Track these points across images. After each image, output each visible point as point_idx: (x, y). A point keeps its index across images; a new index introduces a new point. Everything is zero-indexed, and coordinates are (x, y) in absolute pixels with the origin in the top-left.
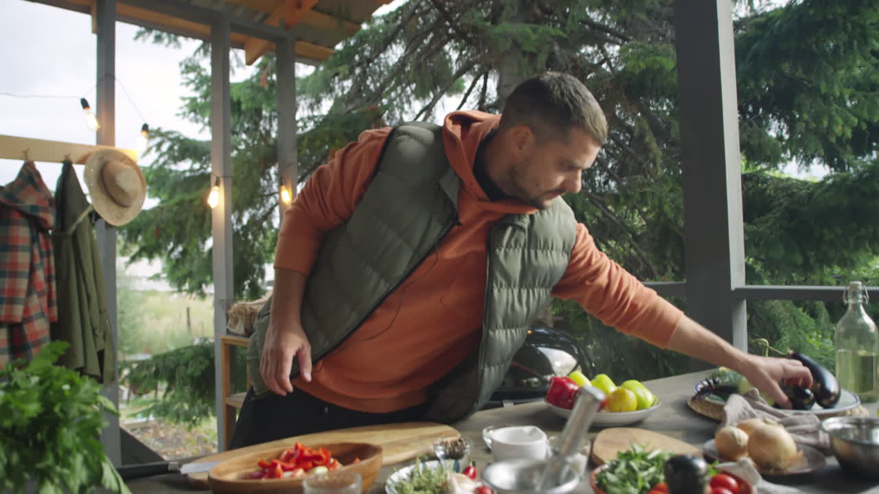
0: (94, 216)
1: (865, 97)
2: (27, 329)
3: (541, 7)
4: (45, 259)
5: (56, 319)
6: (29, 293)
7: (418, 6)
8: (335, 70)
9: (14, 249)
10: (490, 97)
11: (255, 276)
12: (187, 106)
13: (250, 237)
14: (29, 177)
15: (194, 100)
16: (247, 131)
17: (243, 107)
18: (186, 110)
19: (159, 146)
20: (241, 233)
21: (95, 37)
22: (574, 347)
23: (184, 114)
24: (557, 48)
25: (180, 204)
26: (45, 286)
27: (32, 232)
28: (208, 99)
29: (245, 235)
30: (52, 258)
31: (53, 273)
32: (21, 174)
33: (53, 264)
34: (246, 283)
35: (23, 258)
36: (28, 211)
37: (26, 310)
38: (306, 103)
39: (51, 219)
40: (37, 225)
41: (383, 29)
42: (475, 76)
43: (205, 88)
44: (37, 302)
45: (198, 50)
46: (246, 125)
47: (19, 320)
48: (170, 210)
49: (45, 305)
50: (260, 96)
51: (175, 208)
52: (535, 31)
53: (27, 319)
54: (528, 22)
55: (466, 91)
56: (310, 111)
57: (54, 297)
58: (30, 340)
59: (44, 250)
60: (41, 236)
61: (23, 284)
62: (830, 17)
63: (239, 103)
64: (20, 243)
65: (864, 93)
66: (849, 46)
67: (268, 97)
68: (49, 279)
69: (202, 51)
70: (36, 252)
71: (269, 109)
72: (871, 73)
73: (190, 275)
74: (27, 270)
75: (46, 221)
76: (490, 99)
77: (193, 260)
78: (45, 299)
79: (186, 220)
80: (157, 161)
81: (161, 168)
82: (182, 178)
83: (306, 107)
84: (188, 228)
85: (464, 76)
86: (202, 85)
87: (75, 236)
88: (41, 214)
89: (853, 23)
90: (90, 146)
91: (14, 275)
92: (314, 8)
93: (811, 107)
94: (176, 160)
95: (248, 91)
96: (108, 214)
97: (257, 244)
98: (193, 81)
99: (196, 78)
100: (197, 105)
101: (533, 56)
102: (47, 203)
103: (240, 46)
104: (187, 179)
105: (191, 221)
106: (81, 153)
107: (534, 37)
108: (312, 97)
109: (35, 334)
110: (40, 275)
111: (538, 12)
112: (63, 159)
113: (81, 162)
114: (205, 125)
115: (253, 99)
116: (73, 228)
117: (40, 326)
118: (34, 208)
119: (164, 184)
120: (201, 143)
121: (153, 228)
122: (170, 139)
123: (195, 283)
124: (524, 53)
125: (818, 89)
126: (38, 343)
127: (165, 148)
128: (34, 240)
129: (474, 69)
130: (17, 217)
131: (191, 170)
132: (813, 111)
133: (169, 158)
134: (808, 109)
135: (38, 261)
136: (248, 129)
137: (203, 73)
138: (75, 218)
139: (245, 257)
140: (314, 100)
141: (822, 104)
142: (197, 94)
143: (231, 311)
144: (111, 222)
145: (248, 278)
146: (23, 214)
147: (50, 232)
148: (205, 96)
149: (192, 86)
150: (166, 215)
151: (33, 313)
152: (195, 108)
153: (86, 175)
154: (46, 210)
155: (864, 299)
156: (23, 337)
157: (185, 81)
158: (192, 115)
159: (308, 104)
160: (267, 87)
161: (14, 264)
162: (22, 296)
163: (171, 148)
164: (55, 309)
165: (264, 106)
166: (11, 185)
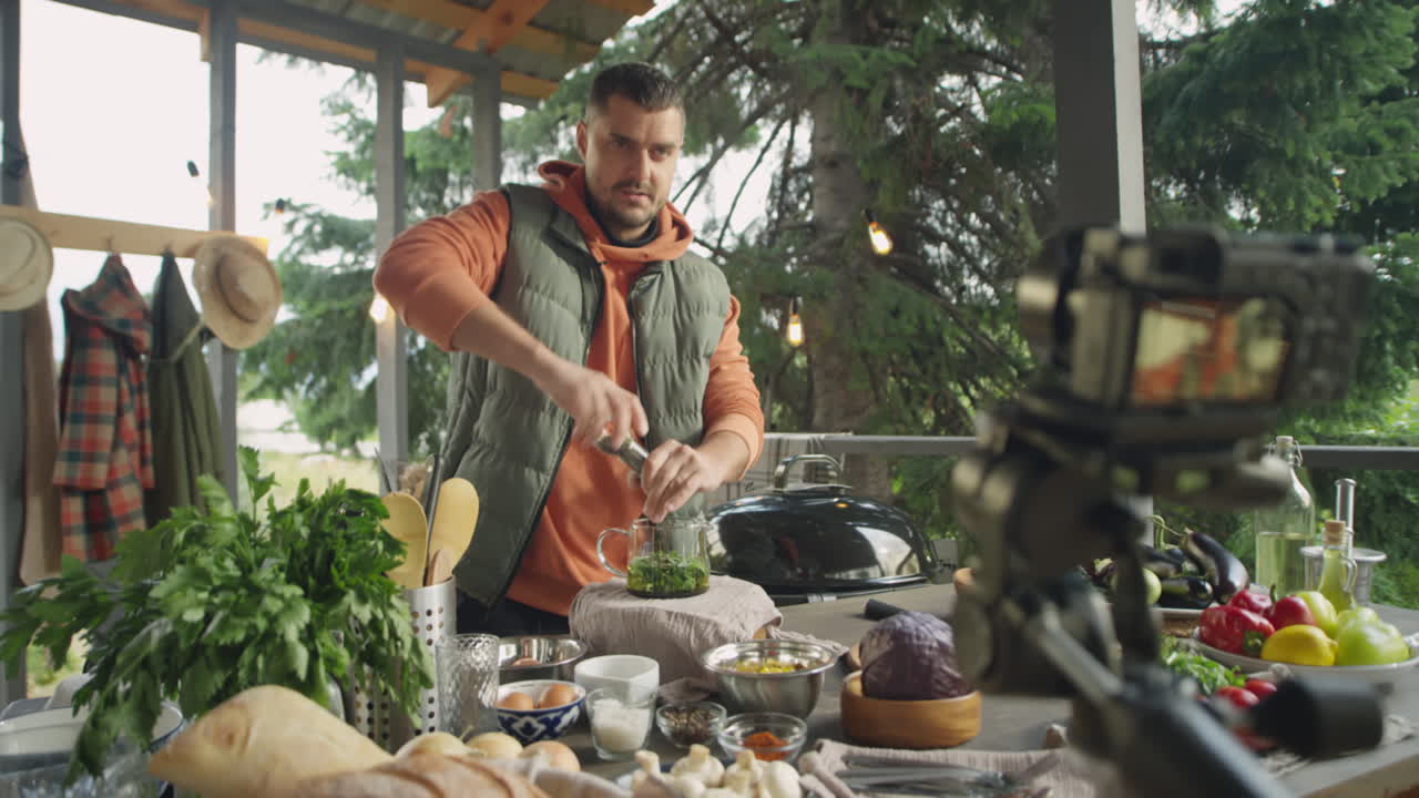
0: (207, 335)
1: (1358, 163)
2: (112, 499)
3: (879, 16)
4: (137, 398)
5: (151, 484)
6: (115, 446)
7: (689, 13)
8: (559, 112)
9: (94, 382)
10: (800, 154)
11: (436, 427)
12: (333, 164)
13: (429, 367)
14: (115, 277)
15: (344, 156)
16: (424, 205)
17: (420, 166)
18: (333, 170)
19: (291, 226)
20: (416, 359)
21: (206, 67)
22: (908, 528)
23: (329, 177)
24: (898, 83)
25: (326, 316)
26: (136, 437)
27: (119, 358)
28: (368, 154)
29: (422, 363)
30: (146, 397)
31: (148, 417)
32: (104, 274)
33: (147, 404)
34: (423, 437)
35: (107, 395)
36: (114, 327)
37: (111, 472)
38: (516, 162)
39: (146, 338)
40: (126, 348)
41: (636, 48)
42: (777, 121)
43: (362, 138)
44: (125, 459)
45: (350, 81)
46: (424, 196)
47: (101, 485)
48: (311, 324)
49: (136, 463)
50: (445, 151)
51: (318, 322)
52: (865, 56)
53: (113, 484)
54: (855, 41)
55: (763, 143)
56: (522, 175)
57: (149, 453)
58: (115, 515)
59: (135, 383)
60: (130, 365)
61: (107, 433)
62: (1294, 46)
63: (412, 161)
64: (104, 374)
65: (1355, 157)
66: (1329, 88)
67: (457, 152)
68: (141, 426)
69: (356, 82)
70: (125, 386)
71: (458, 170)
72: (1371, 126)
73: (339, 423)
74: (112, 413)
75: (139, 342)
76: (799, 159)
77: (342, 399)
78: (136, 455)
79: (333, 341)
80: (289, 249)
81: (295, 260)
82: (329, 275)
83: (515, 167)
84: (336, 353)
85: (760, 122)
86: (358, 134)
87: (180, 365)
88: (134, 333)
89: (1332, 53)
90: (202, 233)
91: (95, 419)
92: (532, 23)
93: (1271, 180)
94: (318, 247)
95: (427, 142)
96: (226, 332)
97: (439, 377)
98: (344, 128)
99: (349, 123)
100: (349, 162)
101: (863, 94)
102: (140, 315)
103: (420, 79)
104: (335, 278)
105: (341, 343)
106: (189, 242)
107: (863, 65)
108: (525, 153)
109: (124, 505)
110: (130, 420)
111: (874, 24)
112: (162, 250)
113: (189, 254)
114: (361, 194)
115: (434, 156)
116: (179, 352)
117: (130, 495)
118: (124, 323)
119: (300, 286)
120: (355, 222)
121: (286, 350)
122: (308, 216)
123: (345, 436)
124: (849, 89)
125: (1281, 153)
126: (127, 519)
127: (299, 228)
128: (121, 369)
129: (775, 110)
130: (99, 335)
131: (342, 265)
132: (1274, 185)
133: (307, 244)
134: (1267, 181)
135: (126, 400)
136: (427, 201)
137: (360, 116)
138: (181, 339)
139: (422, 397)
140: (528, 157)
141: (1288, 174)
142: (351, 148)
143: (405, 477)
144: (230, 344)
145: (425, 430)
146: (108, 332)
147: (143, 357)
148: (362, 150)
149: (343, 135)
150: (303, 332)
151: (120, 475)
152: (347, 168)
153: (196, 274)
154: (140, 327)
155: (1296, 461)
156: (106, 511)
157: (333, 128)
158: (342, 177)
159: (520, 164)
160: (456, 138)
161: (95, 405)
162: (106, 450)
163: (309, 230)
164: (150, 470)
165: (451, 165)
166: (89, 289)
